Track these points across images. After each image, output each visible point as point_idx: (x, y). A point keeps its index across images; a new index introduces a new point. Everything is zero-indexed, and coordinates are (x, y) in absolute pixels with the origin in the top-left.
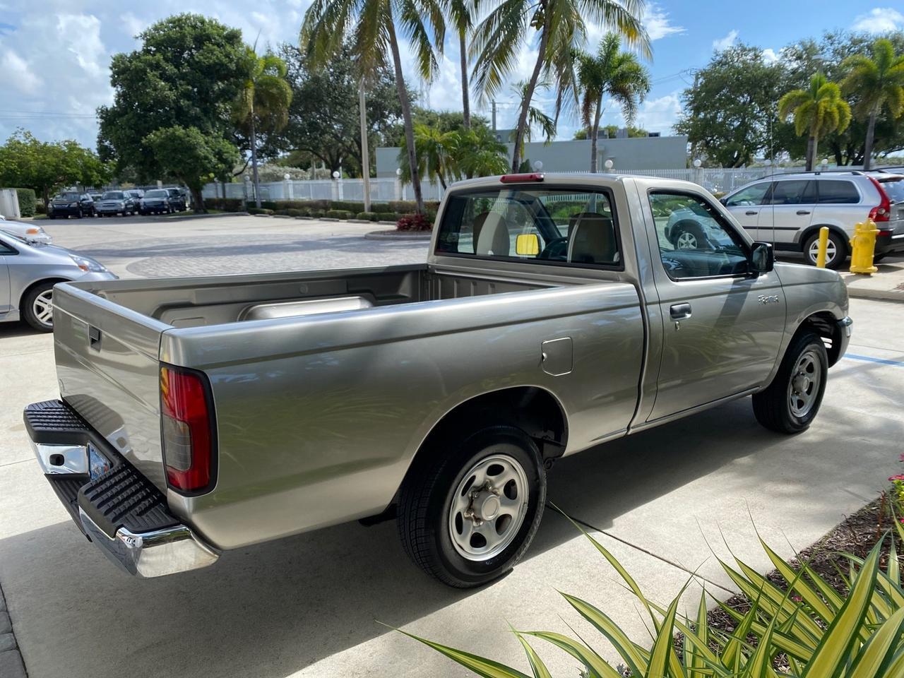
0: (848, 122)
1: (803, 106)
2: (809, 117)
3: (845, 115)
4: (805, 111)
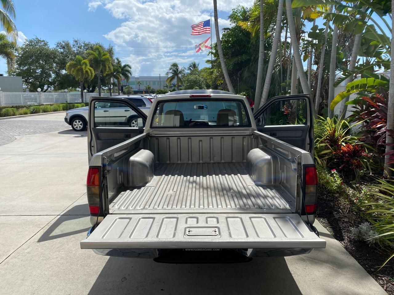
1: (77, 68)
2: (80, 73)
3: (92, 73)
4: (78, 70)
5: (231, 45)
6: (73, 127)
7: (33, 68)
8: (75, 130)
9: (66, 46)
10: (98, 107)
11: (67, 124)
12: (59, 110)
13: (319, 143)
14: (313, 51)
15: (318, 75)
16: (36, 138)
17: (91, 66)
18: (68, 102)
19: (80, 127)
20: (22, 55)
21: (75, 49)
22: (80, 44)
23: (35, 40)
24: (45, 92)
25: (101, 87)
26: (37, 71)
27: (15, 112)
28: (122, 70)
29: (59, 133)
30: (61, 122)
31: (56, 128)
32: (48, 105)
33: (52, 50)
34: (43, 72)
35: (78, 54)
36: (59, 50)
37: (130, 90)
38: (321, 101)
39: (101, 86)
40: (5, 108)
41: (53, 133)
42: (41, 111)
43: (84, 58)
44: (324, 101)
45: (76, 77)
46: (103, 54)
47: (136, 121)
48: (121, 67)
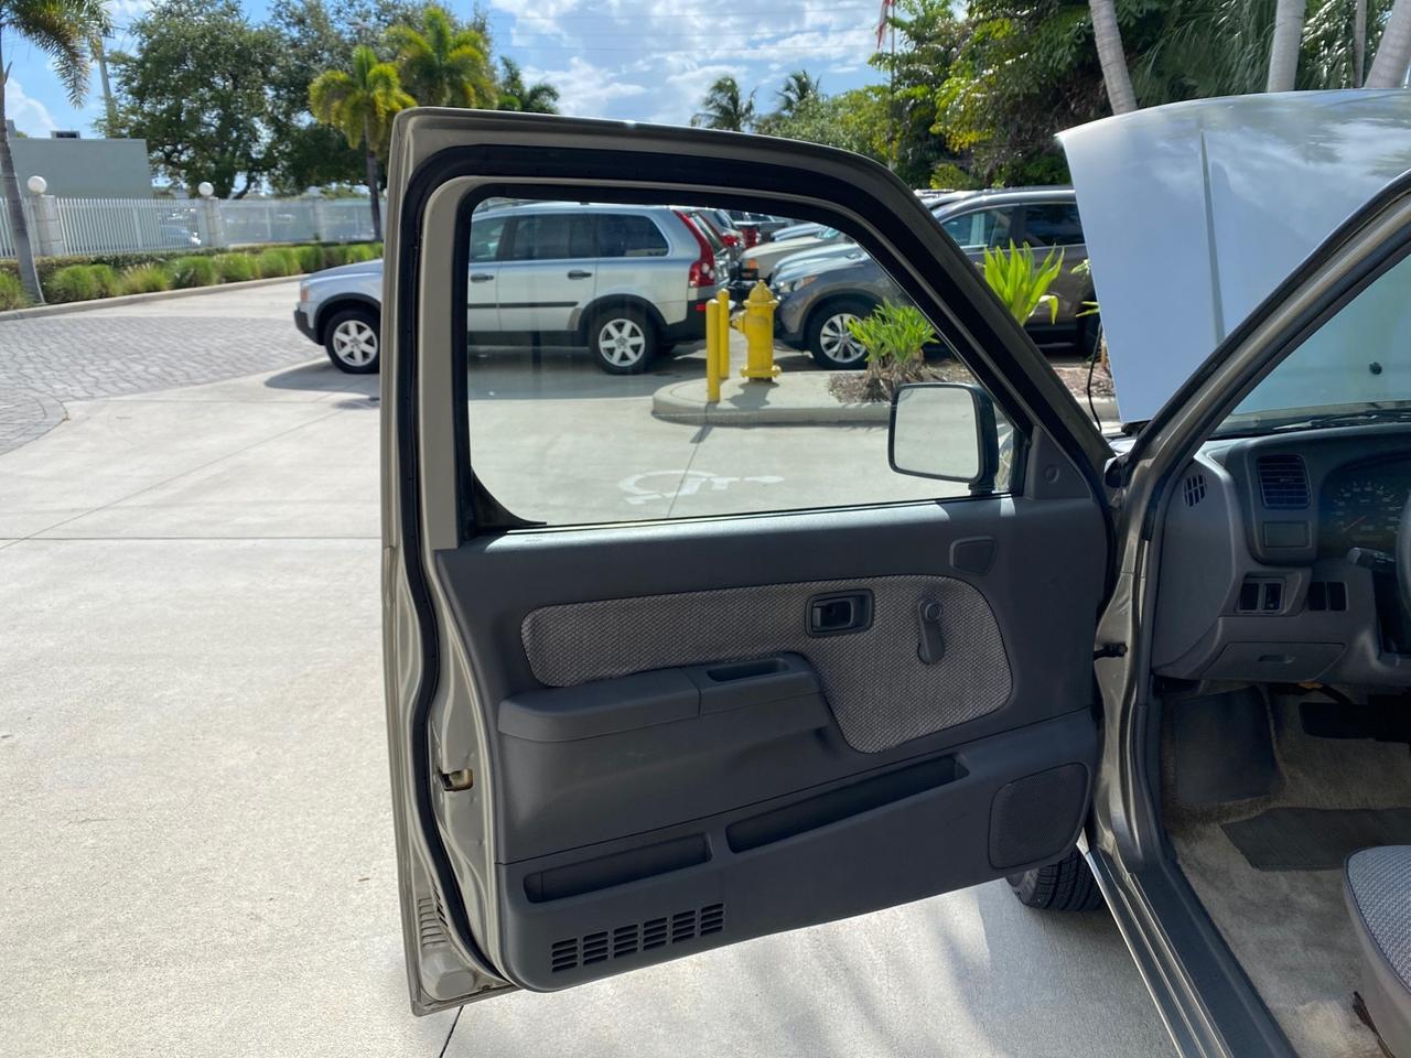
2: (365, 117)
6: (331, 352)
9: (312, 15)
12: (286, 270)
17: (406, 89)
20: (146, 53)
21: (342, 27)
22: (361, 6)
26: (206, 119)
27: (106, 282)
28: (525, 106)
30: (287, 324)
31: (263, 354)
32: (242, 250)
33: (259, 30)
36: (285, 31)
40: (67, 264)
42: (216, 276)
45: (349, 137)
46: (451, 40)
47: (620, 327)
48: (521, 94)
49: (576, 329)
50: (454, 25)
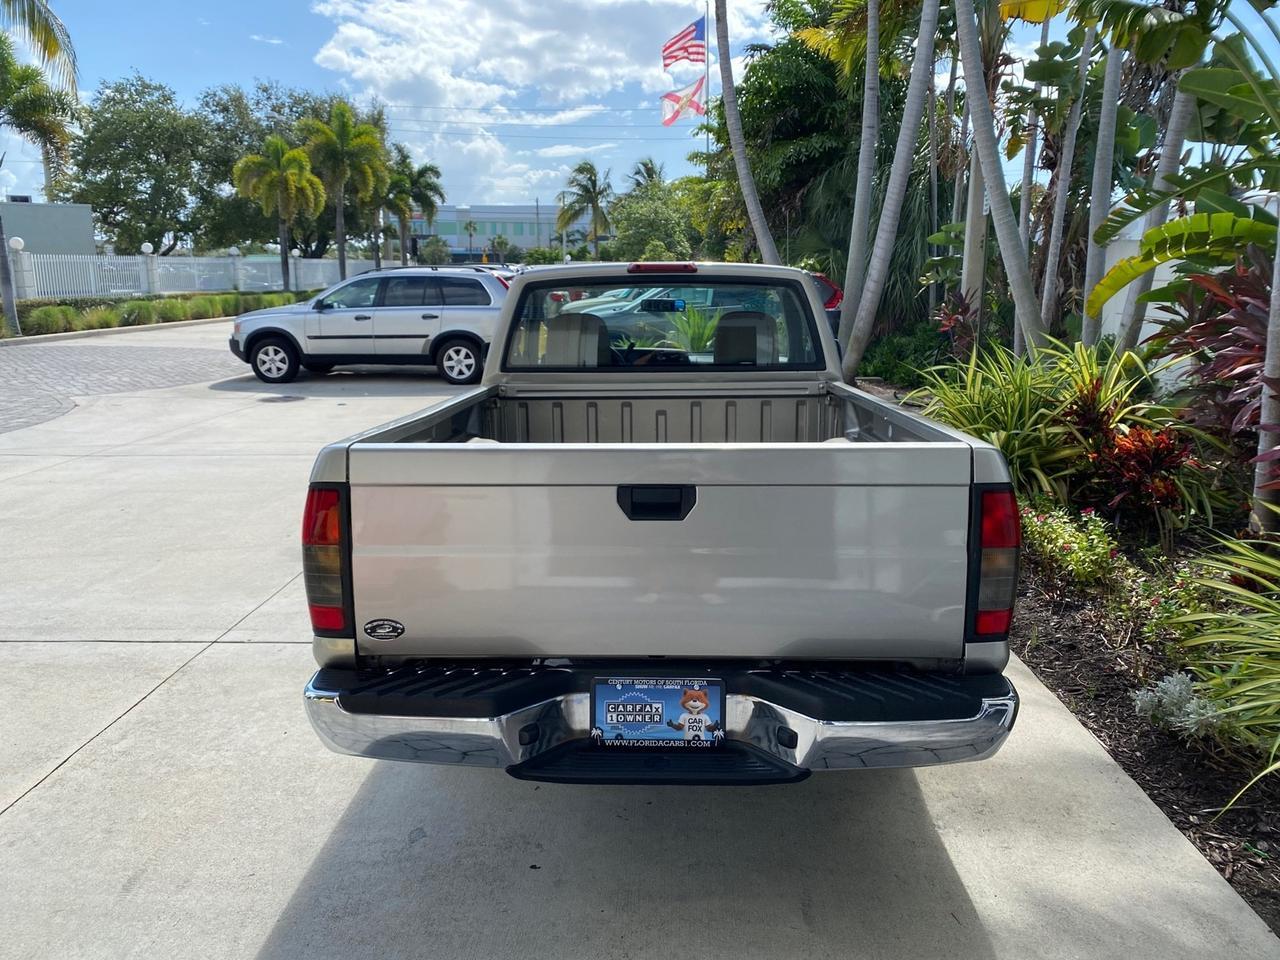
0: (323, 204)
1: (268, 178)
2: (279, 192)
3: (319, 194)
4: (271, 185)
5: (774, 102)
6: (256, 369)
7: (126, 178)
8: (262, 378)
9: (235, 105)
10: (335, 305)
11: (238, 360)
12: (211, 314)
13: (1046, 426)
14: (1039, 124)
15: (1053, 202)
16: (138, 404)
17: (314, 171)
18: (242, 289)
19: (279, 369)
20: (91, 133)
21: (260, 115)
22: (277, 99)
23: (133, 85)
24: (165, 254)
25: (346, 240)
26: (141, 188)
27: (70, 318)
28: (414, 183)
29: (214, 387)
30: (217, 352)
31: (203, 371)
32: (176, 297)
33: (190, 117)
34: (157, 190)
35: (270, 130)
36: (211, 117)
37: (441, 252)
38: (1062, 290)
39: (347, 237)
40: (39, 305)
41: (193, 386)
42: (155, 317)
43: (292, 145)
44: (1072, 290)
45: (264, 207)
46: (353, 131)
47: (458, 352)
48: (411, 173)
49: (427, 353)
50: (356, 115)
